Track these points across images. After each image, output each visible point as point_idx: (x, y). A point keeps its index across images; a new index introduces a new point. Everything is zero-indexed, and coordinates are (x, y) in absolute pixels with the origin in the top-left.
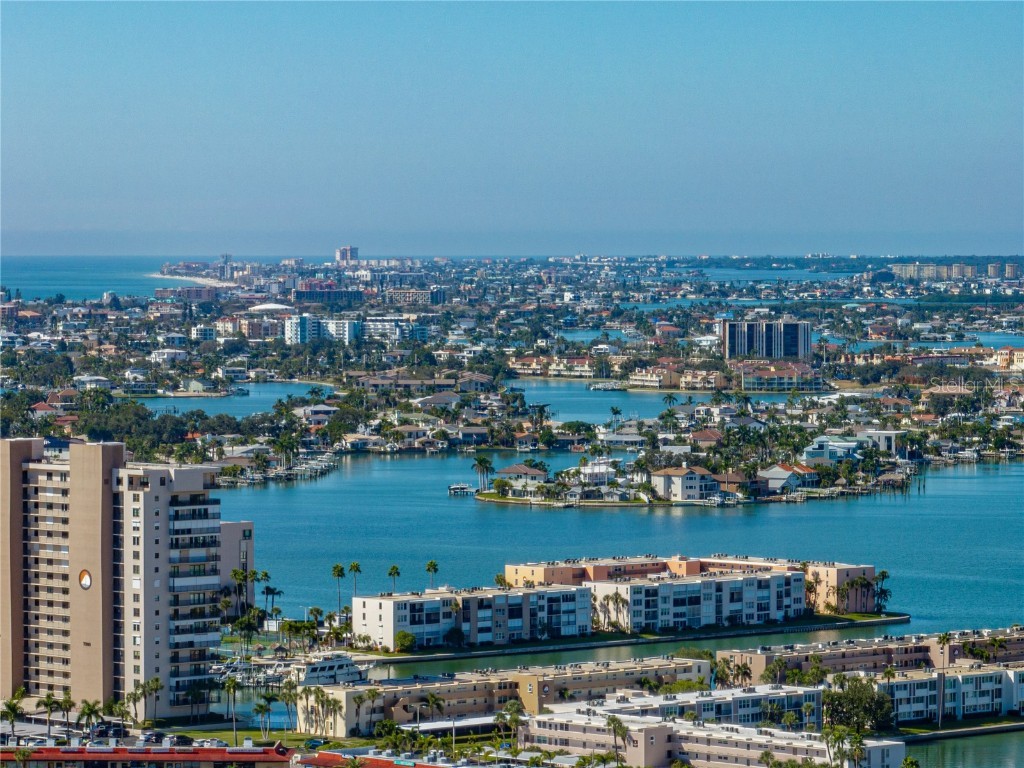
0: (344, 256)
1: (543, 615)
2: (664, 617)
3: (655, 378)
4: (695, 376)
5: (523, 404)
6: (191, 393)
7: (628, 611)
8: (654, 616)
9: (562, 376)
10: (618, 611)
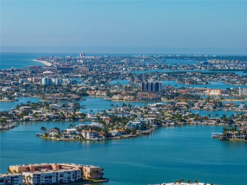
0: (82, 55)
1: (9, 181)
2: (43, 181)
3: (118, 97)
4: (127, 97)
5: (79, 106)
6: (5, 100)
7: (32, 180)
8: (40, 181)
9: (99, 95)
10: (30, 180)
